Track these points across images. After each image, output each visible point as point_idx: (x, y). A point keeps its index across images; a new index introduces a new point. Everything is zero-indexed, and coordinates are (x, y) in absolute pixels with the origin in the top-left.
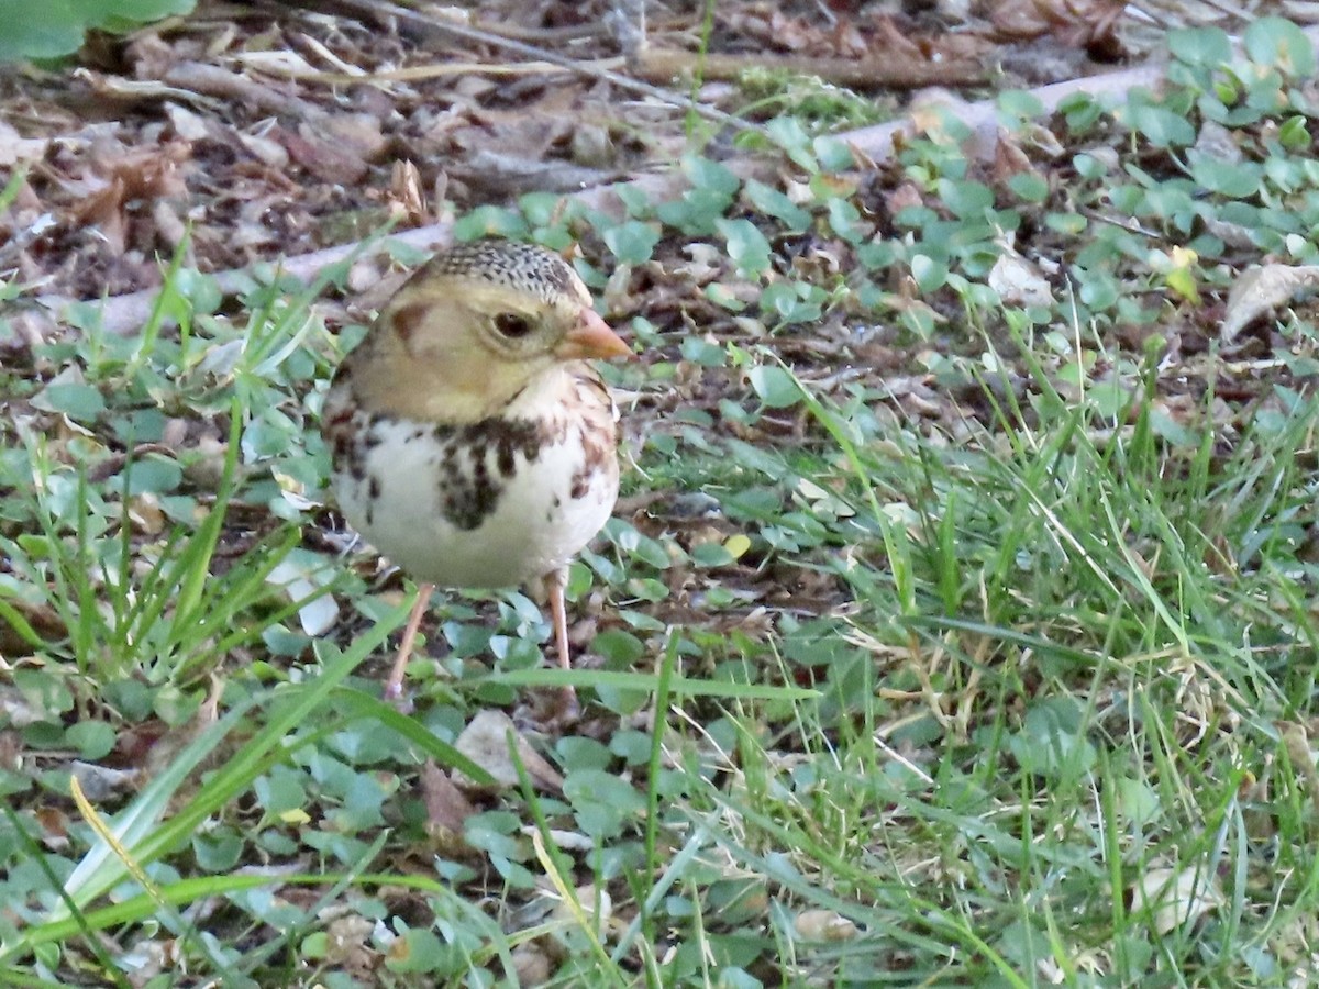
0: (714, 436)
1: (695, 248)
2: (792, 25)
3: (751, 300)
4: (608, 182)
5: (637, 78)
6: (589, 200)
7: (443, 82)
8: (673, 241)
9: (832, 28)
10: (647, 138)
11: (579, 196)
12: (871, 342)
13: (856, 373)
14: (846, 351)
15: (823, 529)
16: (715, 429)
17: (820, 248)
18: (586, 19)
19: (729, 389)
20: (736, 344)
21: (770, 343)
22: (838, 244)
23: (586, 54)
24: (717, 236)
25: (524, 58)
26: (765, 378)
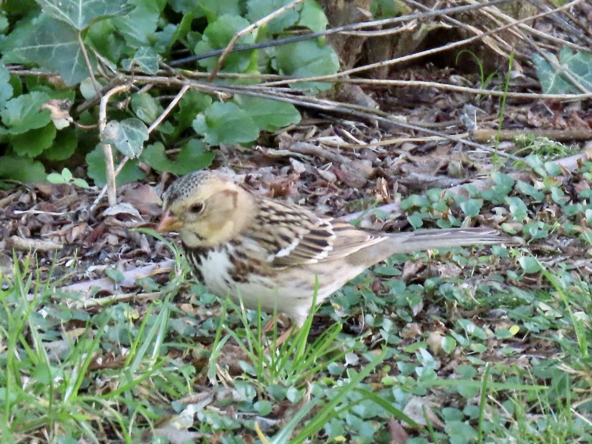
0: (505, 286)
1: (497, 209)
2: (536, 117)
3: (520, 229)
4: (462, 184)
5: (473, 141)
6: (455, 191)
7: (396, 146)
8: (488, 206)
9: (552, 117)
10: (477, 165)
11: (450, 189)
12: (569, 245)
13: (562, 258)
14: (559, 249)
15: (549, 322)
16: (505, 282)
17: (548, 207)
18: (453, 118)
19: (511, 266)
20: (513, 247)
21: (528, 247)
22: (555, 205)
23: (453, 132)
24: (505, 204)
25: (429, 135)
26: (526, 261)
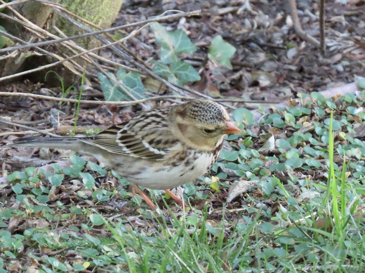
0: (79, 234)
1: (74, 181)
2: (100, 117)
3: (90, 195)
4: (49, 163)
5: (57, 134)
6: (44, 169)
7: (4, 137)
8: (67, 179)
9: (112, 117)
10: (60, 151)
11: (41, 168)
12: (124, 206)
13: (119, 215)
14: (117, 209)
15: (110, 260)
16: (80, 232)
17: (109, 180)
18: (43, 118)
19: (83, 221)
20: (86, 208)
21: (95, 207)
22: (114, 178)
23: (43, 128)
24: (80, 177)
25: (27, 130)
26: (94, 218)
